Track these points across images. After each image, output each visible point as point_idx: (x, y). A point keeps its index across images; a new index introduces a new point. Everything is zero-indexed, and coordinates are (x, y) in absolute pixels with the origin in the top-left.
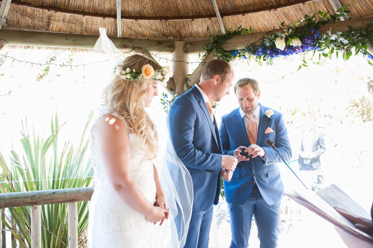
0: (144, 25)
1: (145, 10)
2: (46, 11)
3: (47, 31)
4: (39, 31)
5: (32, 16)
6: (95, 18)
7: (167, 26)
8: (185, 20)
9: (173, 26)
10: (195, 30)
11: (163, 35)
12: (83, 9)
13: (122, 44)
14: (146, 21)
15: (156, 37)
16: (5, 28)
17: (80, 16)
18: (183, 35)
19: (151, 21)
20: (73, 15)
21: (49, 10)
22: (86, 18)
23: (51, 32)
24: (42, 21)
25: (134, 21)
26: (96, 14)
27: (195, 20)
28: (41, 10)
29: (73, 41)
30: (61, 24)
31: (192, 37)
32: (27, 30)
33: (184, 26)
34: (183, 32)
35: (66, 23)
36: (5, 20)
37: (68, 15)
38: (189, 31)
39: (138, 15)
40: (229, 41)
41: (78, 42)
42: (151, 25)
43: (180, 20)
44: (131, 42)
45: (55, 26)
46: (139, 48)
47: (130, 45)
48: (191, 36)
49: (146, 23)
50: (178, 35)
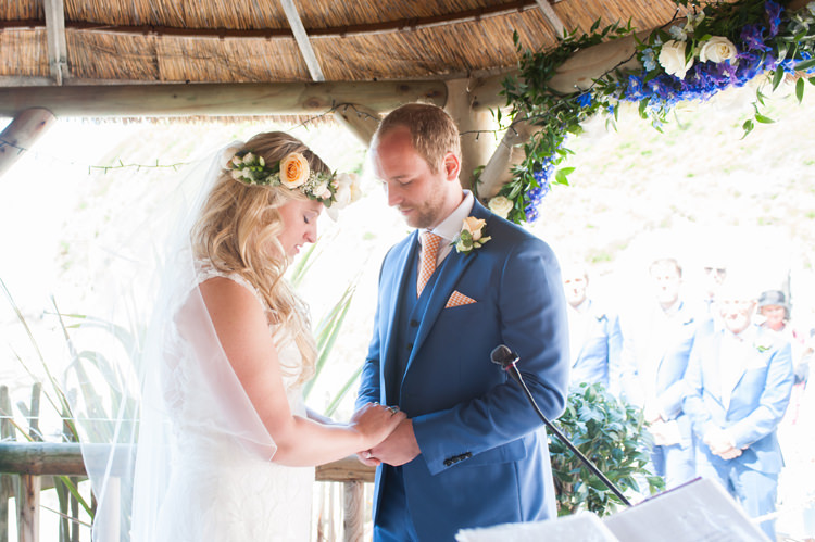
0: (368, 45)
1: (357, 8)
2: (140, 36)
3: (158, 82)
4: (140, 82)
5: (115, 52)
6: (249, 41)
7: (422, 42)
8: (459, 21)
9: (436, 40)
10: (497, 46)
11: (422, 66)
12: (219, 21)
13: (304, 99)
14: (369, 35)
15: (407, 75)
16: (70, 83)
17: (216, 40)
18: (473, 63)
19: (378, 33)
20: (198, 38)
21: (145, 33)
22: (231, 44)
23: (163, 82)
24: (139, 60)
25: (338, 37)
26: (250, 31)
27: (486, 16)
28: (130, 36)
29: (189, 99)
30: (181, 62)
31: (495, 65)
32: (114, 82)
33: (464, 37)
34: (471, 55)
35: (191, 60)
36: (65, 65)
37: (189, 40)
38: (483, 51)
39: (347, 23)
40: (565, 67)
41: (199, 101)
42: (385, 44)
43: (445, 23)
44: (328, 92)
45: (172, 69)
46: (347, 104)
47: (325, 98)
48: (493, 63)
49: (371, 40)
50: (460, 62)
